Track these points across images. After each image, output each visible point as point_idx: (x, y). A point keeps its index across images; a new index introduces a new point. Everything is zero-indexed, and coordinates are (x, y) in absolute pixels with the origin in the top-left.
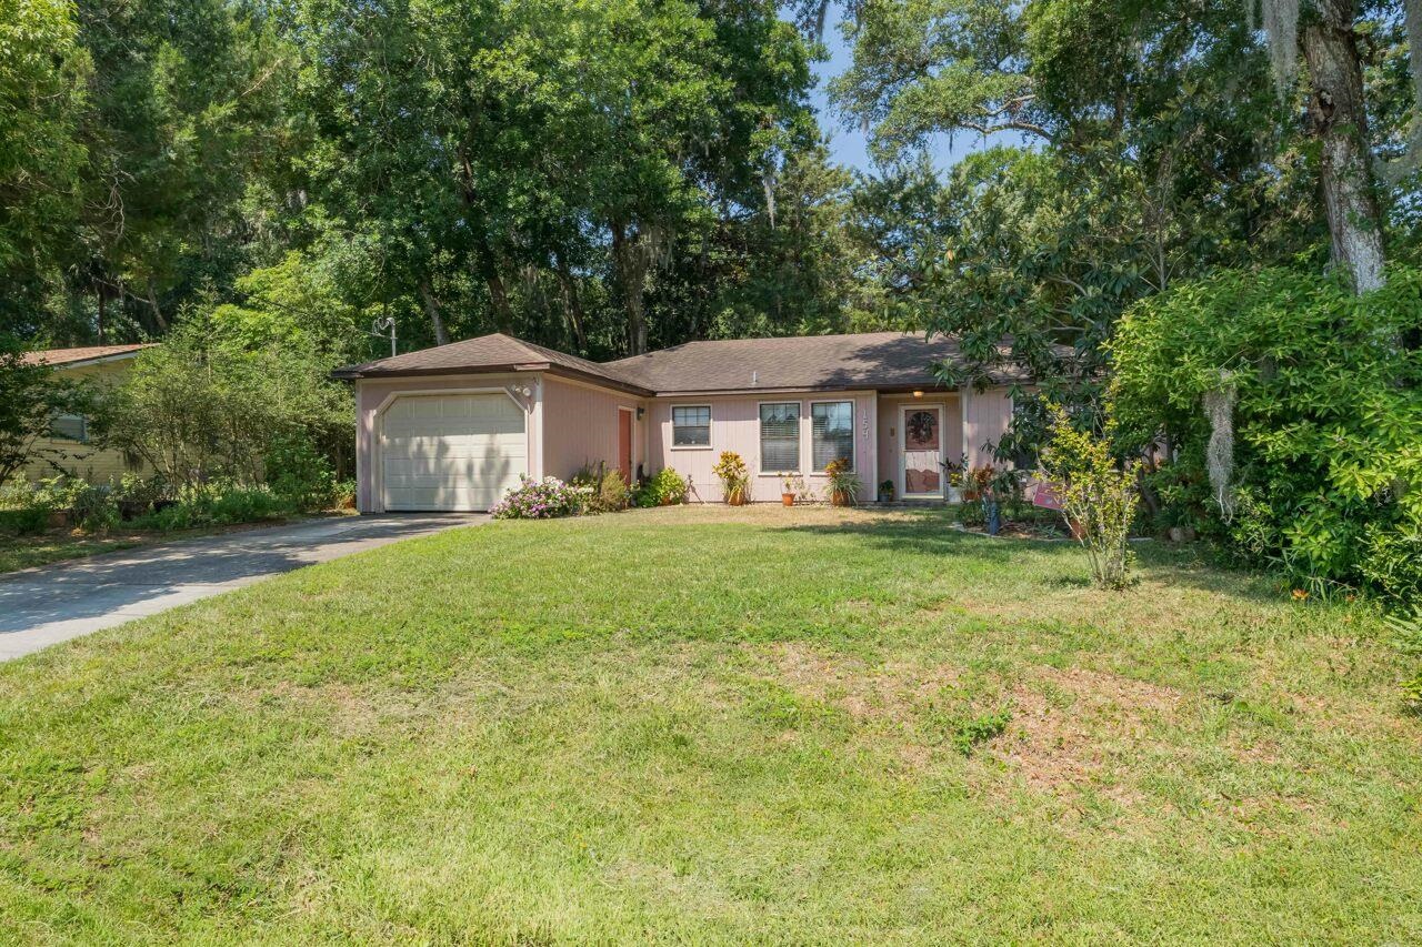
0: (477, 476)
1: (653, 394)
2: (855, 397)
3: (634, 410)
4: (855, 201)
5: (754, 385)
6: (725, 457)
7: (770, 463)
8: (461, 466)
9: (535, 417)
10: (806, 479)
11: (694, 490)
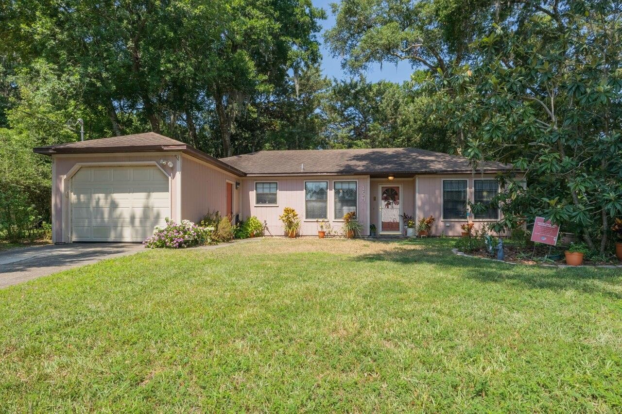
0: (137, 222)
1: (245, 174)
2: (358, 179)
3: (234, 183)
4: (335, 92)
5: (302, 171)
6: (287, 211)
7: (310, 214)
8: (127, 216)
9: (176, 182)
10: (332, 224)
11: (267, 229)
